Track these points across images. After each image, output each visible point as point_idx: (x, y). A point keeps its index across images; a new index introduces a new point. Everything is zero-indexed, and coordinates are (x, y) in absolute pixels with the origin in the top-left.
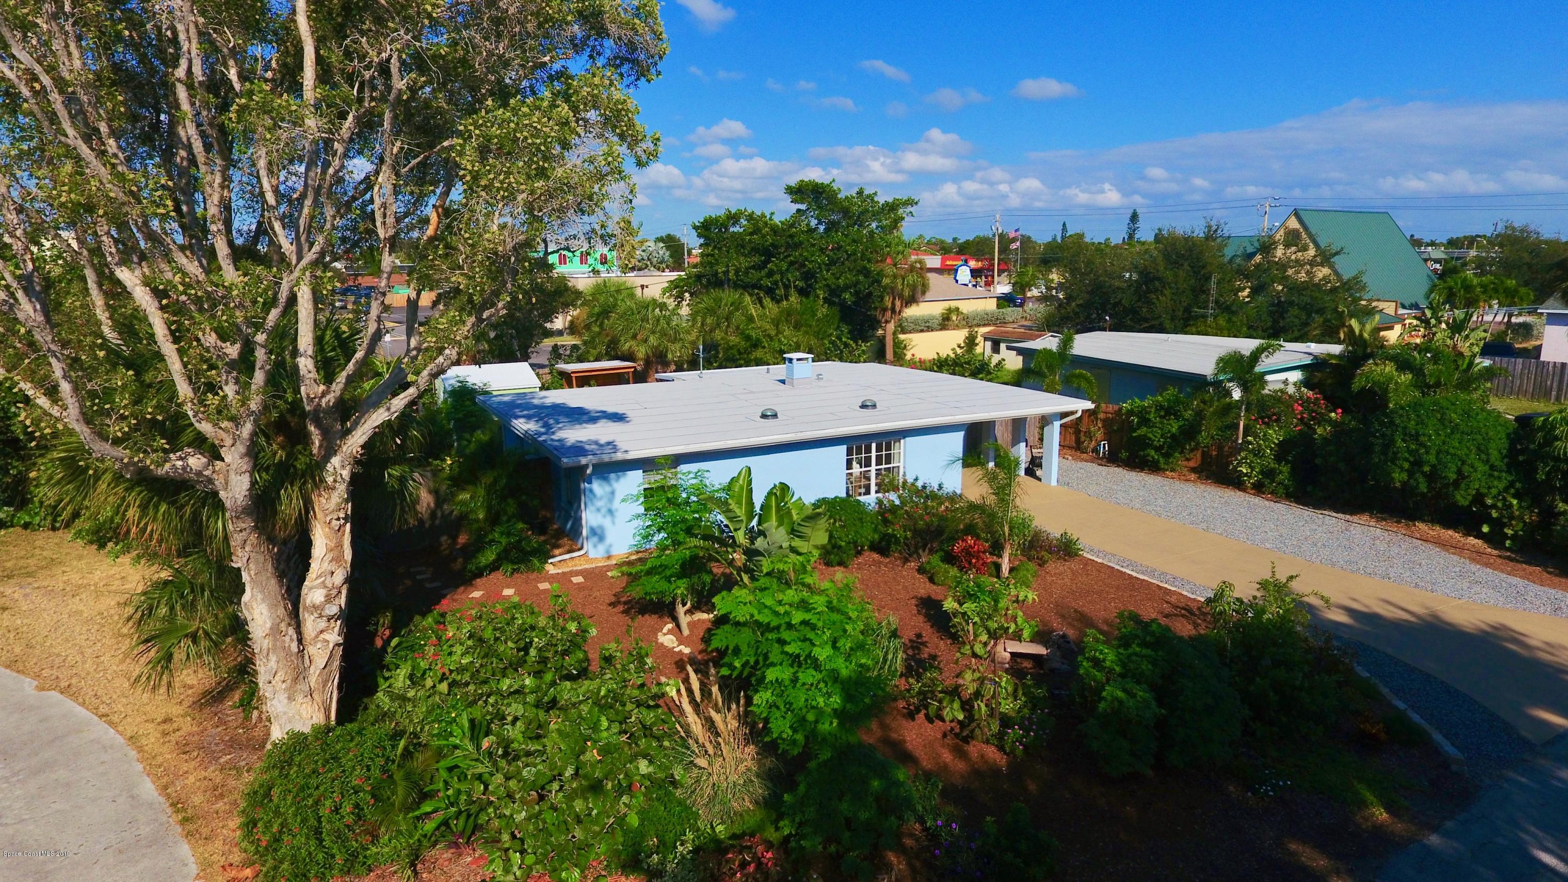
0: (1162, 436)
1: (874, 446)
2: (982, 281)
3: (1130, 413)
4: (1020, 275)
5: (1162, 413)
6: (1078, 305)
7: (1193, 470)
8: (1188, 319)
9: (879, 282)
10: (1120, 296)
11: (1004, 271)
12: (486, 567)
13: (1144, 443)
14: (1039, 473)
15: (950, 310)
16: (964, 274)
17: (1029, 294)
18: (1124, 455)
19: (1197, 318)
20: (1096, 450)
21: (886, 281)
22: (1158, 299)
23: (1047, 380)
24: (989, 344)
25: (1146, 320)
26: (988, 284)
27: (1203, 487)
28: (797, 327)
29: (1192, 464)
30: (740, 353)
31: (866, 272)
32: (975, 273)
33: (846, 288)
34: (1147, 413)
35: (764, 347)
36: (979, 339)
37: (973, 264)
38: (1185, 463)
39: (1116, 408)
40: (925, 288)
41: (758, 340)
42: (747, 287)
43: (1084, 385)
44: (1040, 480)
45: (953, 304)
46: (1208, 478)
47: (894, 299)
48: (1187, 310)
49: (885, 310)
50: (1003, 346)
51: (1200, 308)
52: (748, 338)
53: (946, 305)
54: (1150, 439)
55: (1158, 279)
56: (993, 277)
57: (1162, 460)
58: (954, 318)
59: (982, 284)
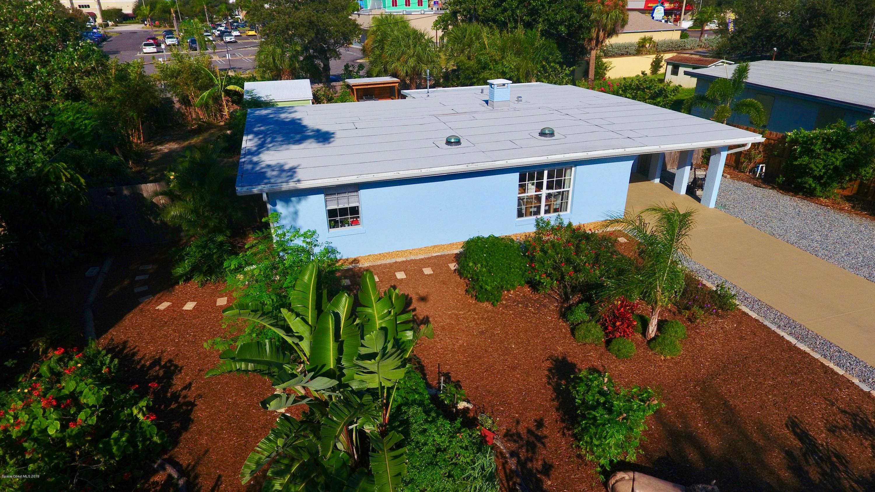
0: (824, 167)
1: (546, 173)
2: (672, 18)
3: (794, 141)
4: (701, 13)
5: (829, 146)
6: (747, 37)
7: (848, 199)
8: (844, 50)
9: (588, 16)
10: (786, 30)
11: (689, 11)
12: (181, 276)
13: (805, 171)
14: (699, 193)
15: (644, 40)
16: (659, 12)
17: (707, 28)
18: (781, 179)
19: (852, 49)
20: (753, 171)
21: (593, 16)
22: (819, 33)
23: (719, 108)
24: (670, 68)
25: (806, 51)
26: (676, 20)
27: (858, 219)
28: (518, 53)
29: (847, 193)
30: (474, 73)
31: (579, 9)
32: (667, 13)
33: (562, 23)
34: (812, 144)
35: (490, 69)
36: (663, 63)
37: (667, 5)
38: (840, 191)
39: (780, 135)
40: (624, 23)
41: (486, 63)
42: (485, 22)
43: (753, 113)
44: (699, 200)
45: (648, 35)
46: (863, 209)
47: (599, 31)
48: (845, 42)
49: (590, 40)
50: (681, 70)
51: (857, 40)
52: (479, 62)
53: (642, 35)
54: (811, 169)
55: (825, 15)
56: (680, 15)
57: (818, 188)
58: (647, 45)
59: (672, 20)
